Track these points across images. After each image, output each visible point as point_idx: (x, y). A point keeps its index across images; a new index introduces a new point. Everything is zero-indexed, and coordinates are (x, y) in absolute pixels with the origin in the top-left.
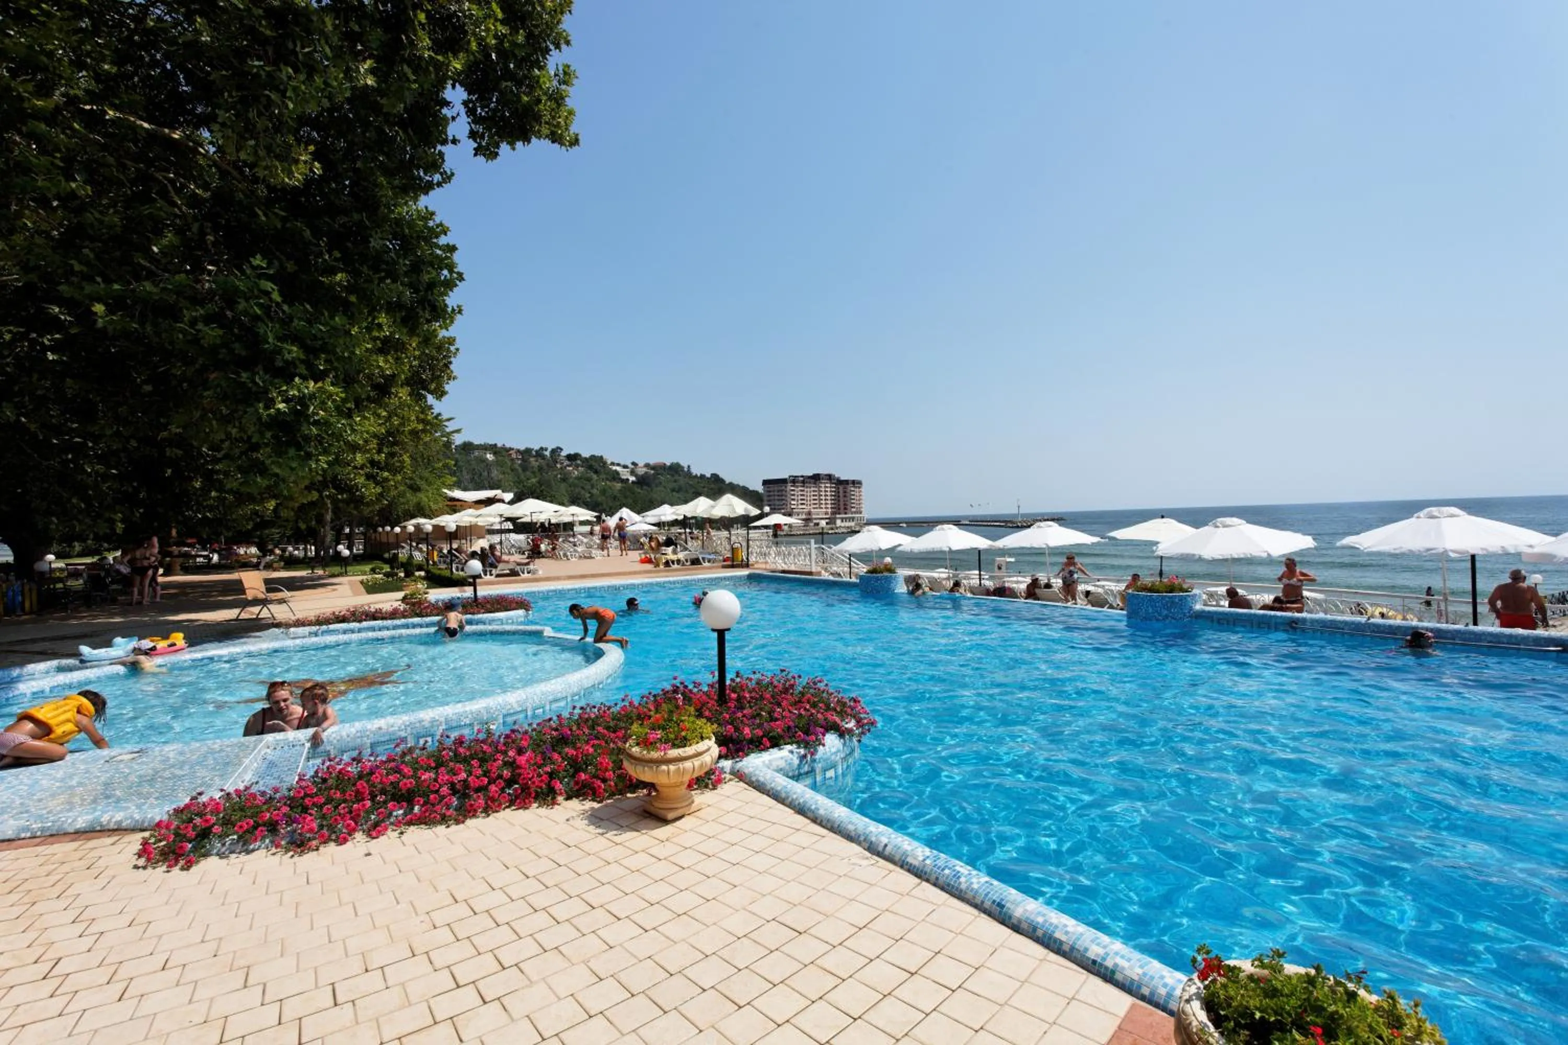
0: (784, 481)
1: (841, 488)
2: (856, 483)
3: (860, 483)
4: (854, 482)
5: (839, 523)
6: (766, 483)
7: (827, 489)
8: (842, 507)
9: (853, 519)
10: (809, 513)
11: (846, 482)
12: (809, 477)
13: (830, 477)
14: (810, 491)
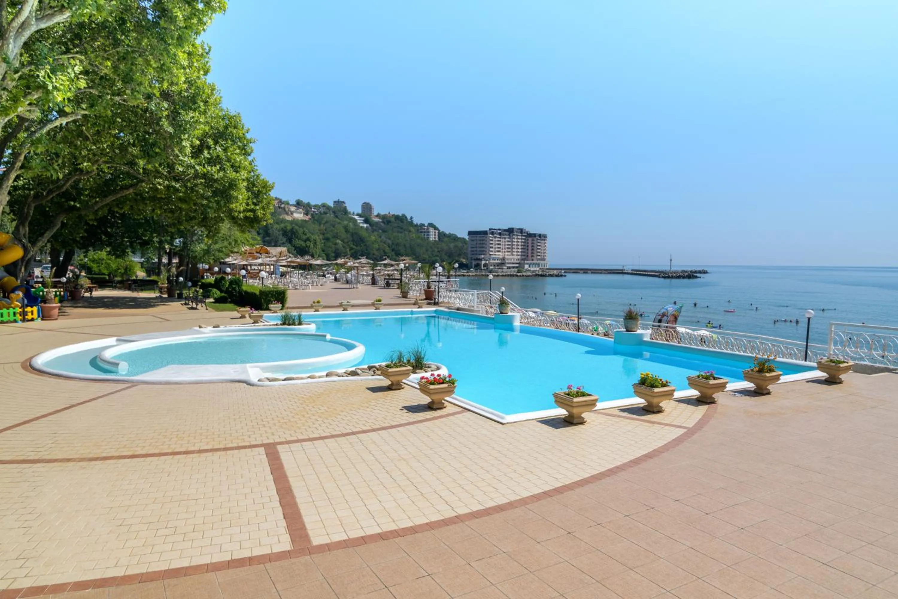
0: (485, 233)
1: (530, 239)
2: (542, 237)
3: (545, 236)
4: (540, 236)
5: (526, 267)
6: (470, 233)
7: (518, 241)
8: (530, 255)
9: (539, 264)
10: (504, 259)
11: (534, 235)
12: (505, 230)
13: (521, 231)
14: (505, 241)
